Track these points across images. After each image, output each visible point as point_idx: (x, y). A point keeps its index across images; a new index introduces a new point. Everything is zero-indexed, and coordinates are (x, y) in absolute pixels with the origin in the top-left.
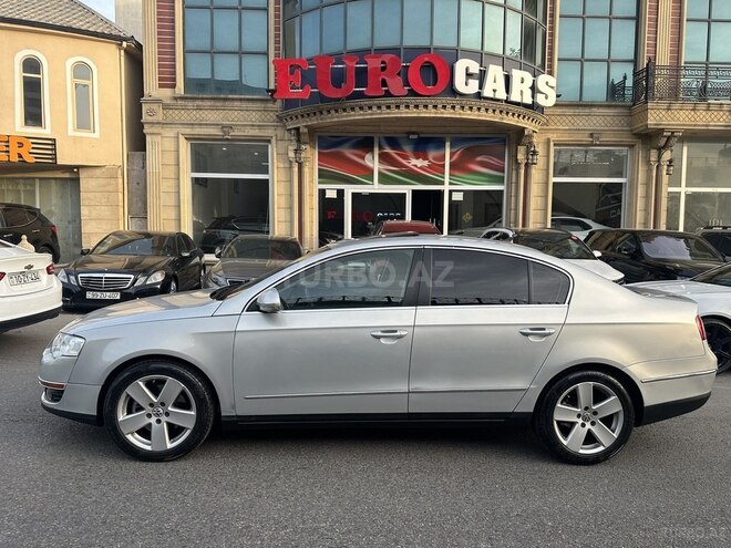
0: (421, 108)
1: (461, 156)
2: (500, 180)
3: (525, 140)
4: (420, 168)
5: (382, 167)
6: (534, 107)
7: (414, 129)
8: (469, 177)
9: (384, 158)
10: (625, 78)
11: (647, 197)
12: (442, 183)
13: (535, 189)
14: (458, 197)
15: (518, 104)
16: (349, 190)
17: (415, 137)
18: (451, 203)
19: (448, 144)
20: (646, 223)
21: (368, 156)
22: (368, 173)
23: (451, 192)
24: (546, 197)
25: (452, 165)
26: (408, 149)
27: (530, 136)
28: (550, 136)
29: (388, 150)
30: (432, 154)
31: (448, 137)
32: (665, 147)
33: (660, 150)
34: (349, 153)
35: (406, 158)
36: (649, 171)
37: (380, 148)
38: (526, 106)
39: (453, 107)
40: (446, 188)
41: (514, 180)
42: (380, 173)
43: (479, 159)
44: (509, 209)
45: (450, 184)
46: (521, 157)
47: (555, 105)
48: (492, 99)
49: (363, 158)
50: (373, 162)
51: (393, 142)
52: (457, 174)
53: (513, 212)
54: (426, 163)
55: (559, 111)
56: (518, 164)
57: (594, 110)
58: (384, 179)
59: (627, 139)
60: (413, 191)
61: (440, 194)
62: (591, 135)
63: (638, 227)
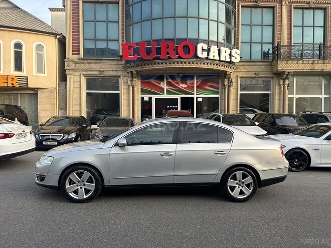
0: (183, 63)
1: (201, 83)
2: (218, 93)
3: (228, 76)
4: (184, 88)
5: (168, 87)
6: (230, 62)
7: (181, 72)
8: (204, 91)
9: (169, 84)
10: (269, 50)
11: (279, 99)
12: (194, 94)
13: (232, 97)
14: (200, 100)
15: (224, 61)
16: (154, 97)
17: (182, 75)
18: (198, 103)
19: (195, 78)
20: (279, 110)
21: (162, 83)
22: (162, 90)
23: (197, 98)
24: (237, 100)
25: (197, 86)
26: (179, 80)
27: (230, 75)
28: (238, 74)
29: (170, 80)
30: (189, 82)
31: (195, 75)
32: (286, 78)
33: (284, 80)
34: (154, 82)
35: (178, 84)
36: (280, 88)
37: (167, 79)
38: (227, 62)
39: (197, 63)
40: (195, 96)
41: (223, 93)
42: (167, 90)
43: (208, 84)
44: (222, 105)
45: (197, 94)
46: (226, 83)
47: (240, 61)
48: (213, 60)
49: (160, 84)
50: (164, 85)
51: (172, 77)
52: (199, 90)
54: (186, 86)
55: (242, 64)
56: (225, 86)
57: (256, 63)
58: (169, 92)
59: (270, 75)
60: (181, 97)
61: (193, 98)
62: (255, 74)
63: (276, 112)
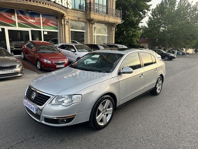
0: (38, 3)
1: (45, 20)
2: (57, 29)
3: (64, 18)
4: (33, 23)
5: (19, 21)
6: (67, 8)
7: (30, 9)
8: (48, 27)
9: (19, 18)
10: (83, 4)
11: (90, 36)
12: (41, 28)
13: (67, 33)
14: (46, 33)
16: (7, 29)
17: (30, 12)
18: (44, 35)
19: (41, 16)
21: (13, 16)
22: (14, 23)
23: (43, 31)
24: (70, 35)
25: (43, 22)
26: (28, 16)
28: (69, 17)
29: (20, 15)
30: (36, 18)
31: (41, 13)
33: (92, 24)
34: (5, 14)
35: (27, 19)
36: (90, 29)
37: (17, 14)
39: (48, 5)
40: (42, 30)
41: (61, 29)
42: (18, 23)
43: (51, 22)
44: (60, 38)
45: (43, 29)
46: (63, 22)
47: (72, 9)
48: (58, 4)
49: (11, 17)
50: (15, 18)
51: (22, 12)
52: (45, 26)
53: (62, 38)
54: (34, 21)
55: (73, 11)
56: (62, 24)
57: (78, 11)
58: (20, 25)
59: (86, 21)
60: (31, 30)
61: (40, 32)
62: (78, 18)
63: (89, 43)
